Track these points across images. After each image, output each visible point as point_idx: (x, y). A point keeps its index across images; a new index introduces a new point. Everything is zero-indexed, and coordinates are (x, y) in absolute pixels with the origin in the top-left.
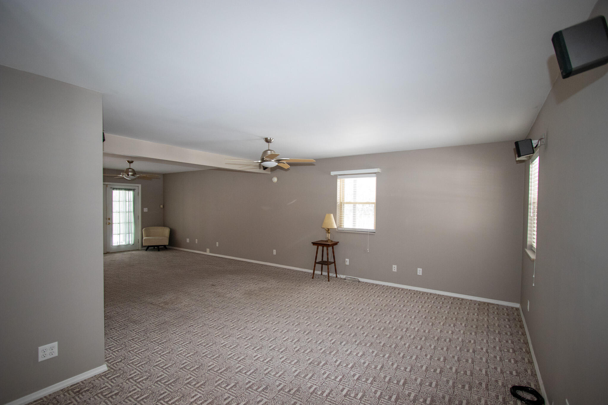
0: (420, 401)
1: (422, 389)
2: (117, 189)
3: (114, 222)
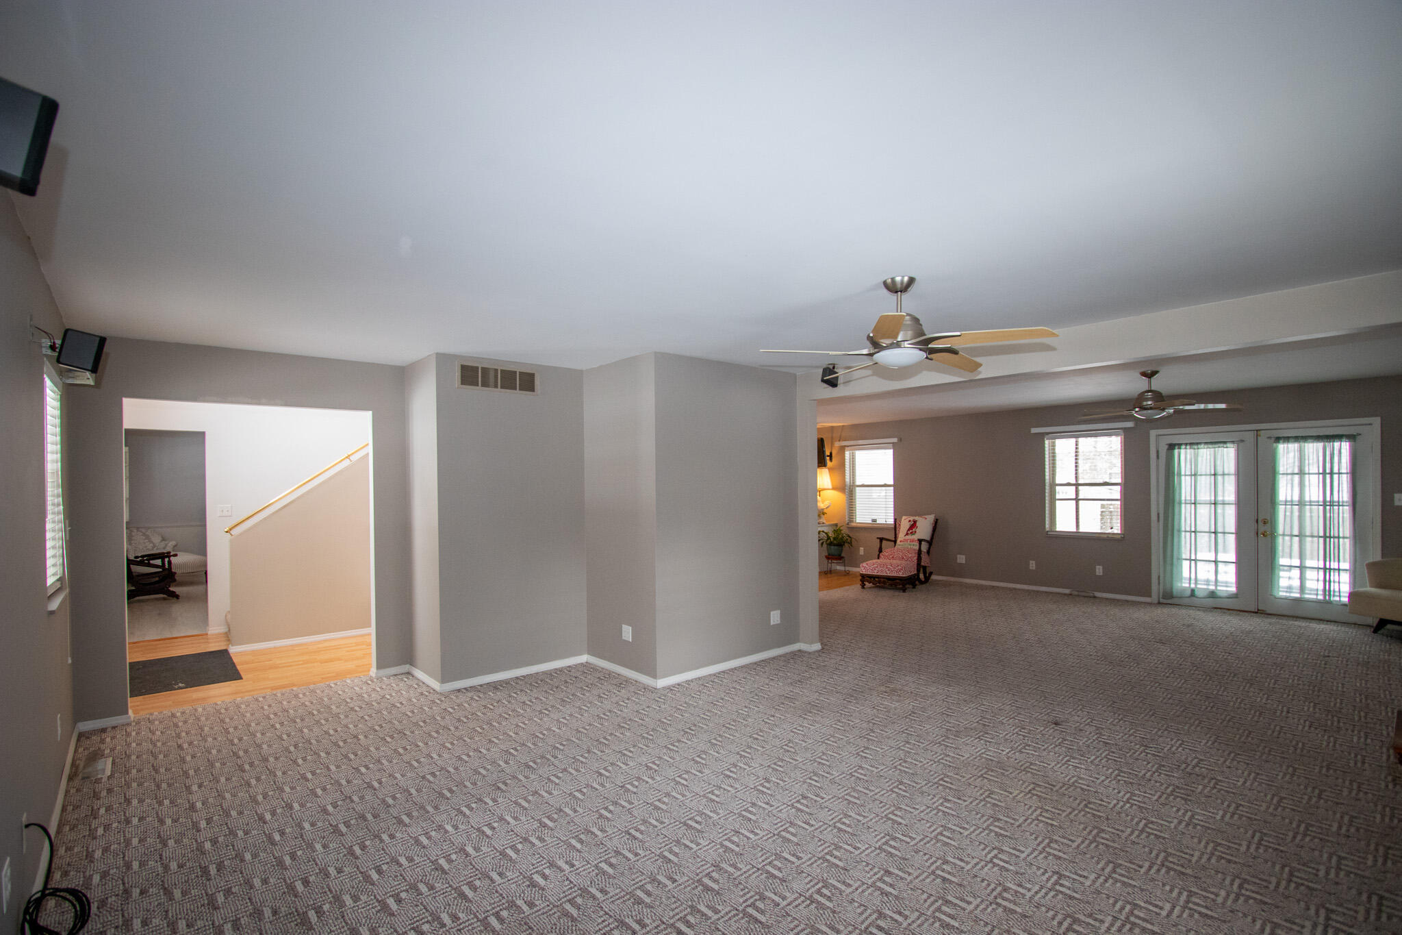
0: (327, 904)
1: (344, 924)
2: (1287, 439)
3: (1280, 530)
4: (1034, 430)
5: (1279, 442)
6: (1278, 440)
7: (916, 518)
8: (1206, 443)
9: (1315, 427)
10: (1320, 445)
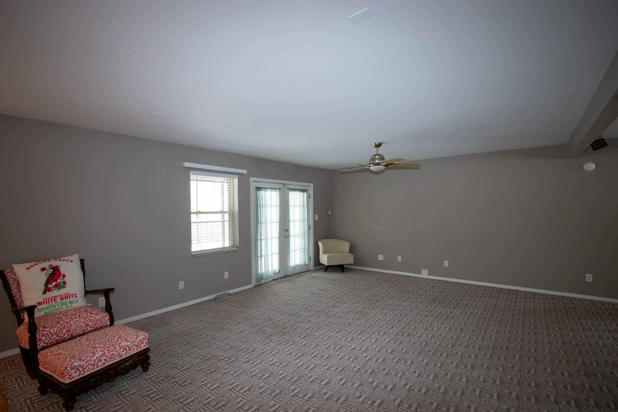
4: (187, 164)
5: (291, 191)
6: (291, 189)
7: (54, 263)
8: (271, 189)
9: (293, 185)
10: (301, 193)
